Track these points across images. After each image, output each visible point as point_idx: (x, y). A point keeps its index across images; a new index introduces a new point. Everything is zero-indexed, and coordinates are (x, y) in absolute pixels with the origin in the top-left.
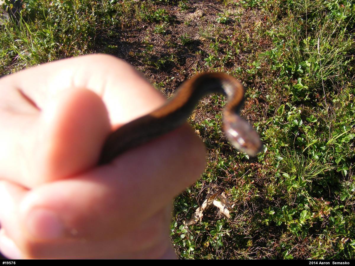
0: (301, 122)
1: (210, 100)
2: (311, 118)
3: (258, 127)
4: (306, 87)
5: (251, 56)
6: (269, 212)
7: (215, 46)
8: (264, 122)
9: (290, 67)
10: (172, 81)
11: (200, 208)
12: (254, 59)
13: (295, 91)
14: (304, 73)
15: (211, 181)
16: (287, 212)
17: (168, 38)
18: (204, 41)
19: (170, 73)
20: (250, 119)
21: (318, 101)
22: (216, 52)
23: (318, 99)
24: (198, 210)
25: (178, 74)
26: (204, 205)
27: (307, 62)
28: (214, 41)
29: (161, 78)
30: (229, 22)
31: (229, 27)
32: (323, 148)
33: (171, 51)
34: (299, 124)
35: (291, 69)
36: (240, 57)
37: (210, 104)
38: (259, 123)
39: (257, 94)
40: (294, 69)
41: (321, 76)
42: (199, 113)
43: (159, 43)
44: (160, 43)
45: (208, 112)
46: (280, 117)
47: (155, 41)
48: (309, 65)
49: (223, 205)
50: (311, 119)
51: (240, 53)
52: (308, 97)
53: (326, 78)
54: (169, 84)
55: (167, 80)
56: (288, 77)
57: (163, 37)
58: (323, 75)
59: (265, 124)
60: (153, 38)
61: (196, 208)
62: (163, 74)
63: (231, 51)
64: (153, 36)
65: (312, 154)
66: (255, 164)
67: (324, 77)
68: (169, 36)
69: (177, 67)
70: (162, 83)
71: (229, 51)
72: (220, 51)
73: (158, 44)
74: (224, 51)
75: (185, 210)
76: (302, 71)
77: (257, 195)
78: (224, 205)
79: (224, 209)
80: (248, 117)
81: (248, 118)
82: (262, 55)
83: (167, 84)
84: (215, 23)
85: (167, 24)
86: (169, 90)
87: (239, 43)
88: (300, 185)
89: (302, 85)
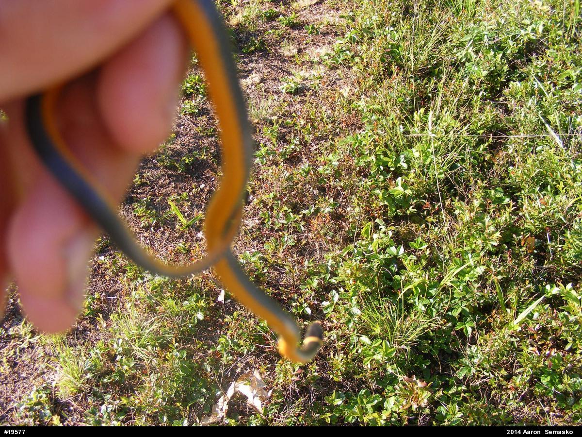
0: (402, 250)
1: (259, 220)
2: (418, 242)
3: (331, 261)
4: (408, 192)
5: (327, 144)
6: (333, 400)
7: (272, 131)
8: (338, 252)
9: (386, 159)
10: (202, 190)
11: (224, 396)
12: (333, 149)
13: (391, 198)
14: (409, 168)
15: (245, 351)
16: (365, 400)
17: (203, 121)
18: (258, 123)
19: (199, 178)
20: (320, 248)
21: (429, 214)
22: (274, 140)
23: (428, 211)
24: (221, 400)
25: (213, 179)
26: (230, 393)
27: (414, 150)
28: (271, 123)
29: (185, 186)
30: (299, 91)
31: (299, 98)
32: (433, 292)
33: (206, 142)
34: (398, 253)
35: (388, 162)
36: (312, 146)
37: (257, 226)
38: (332, 255)
39: (331, 207)
40: (392, 162)
41: (436, 172)
42: (239, 240)
43: (188, 129)
44: (190, 130)
45: (254, 239)
46: (367, 242)
47: (182, 127)
48: (417, 155)
49: (253, 393)
50: (417, 245)
51: (313, 141)
52: (412, 208)
53: (443, 175)
54: (198, 195)
55: (194, 190)
56: (383, 176)
57: (196, 119)
58: (437, 171)
59: (340, 256)
60: (180, 123)
61: (220, 397)
62: (189, 179)
63: (298, 138)
64: (180, 119)
65: (415, 302)
66: (323, 322)
67: (440, 174)
68: (204, 118)
69: (211, 167)
70: (185, 194)
71: (294, 138)
72: (281, 138)
73: (185, 132)
74: (287, 138)
75: (201, 400)
76: (405, 166)
77: (316, 374)
78: (255, 392)
79: (254, 398)
80: (317, 245)
81: (317, 247)
82: (344, 143)
83: (194, 195)
84: (278, 93)
85: (202, 98)
86: (197, 205)
87: (310, 124)
88: (386, 356)
89: (402, 190)
